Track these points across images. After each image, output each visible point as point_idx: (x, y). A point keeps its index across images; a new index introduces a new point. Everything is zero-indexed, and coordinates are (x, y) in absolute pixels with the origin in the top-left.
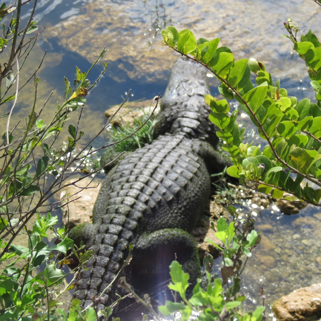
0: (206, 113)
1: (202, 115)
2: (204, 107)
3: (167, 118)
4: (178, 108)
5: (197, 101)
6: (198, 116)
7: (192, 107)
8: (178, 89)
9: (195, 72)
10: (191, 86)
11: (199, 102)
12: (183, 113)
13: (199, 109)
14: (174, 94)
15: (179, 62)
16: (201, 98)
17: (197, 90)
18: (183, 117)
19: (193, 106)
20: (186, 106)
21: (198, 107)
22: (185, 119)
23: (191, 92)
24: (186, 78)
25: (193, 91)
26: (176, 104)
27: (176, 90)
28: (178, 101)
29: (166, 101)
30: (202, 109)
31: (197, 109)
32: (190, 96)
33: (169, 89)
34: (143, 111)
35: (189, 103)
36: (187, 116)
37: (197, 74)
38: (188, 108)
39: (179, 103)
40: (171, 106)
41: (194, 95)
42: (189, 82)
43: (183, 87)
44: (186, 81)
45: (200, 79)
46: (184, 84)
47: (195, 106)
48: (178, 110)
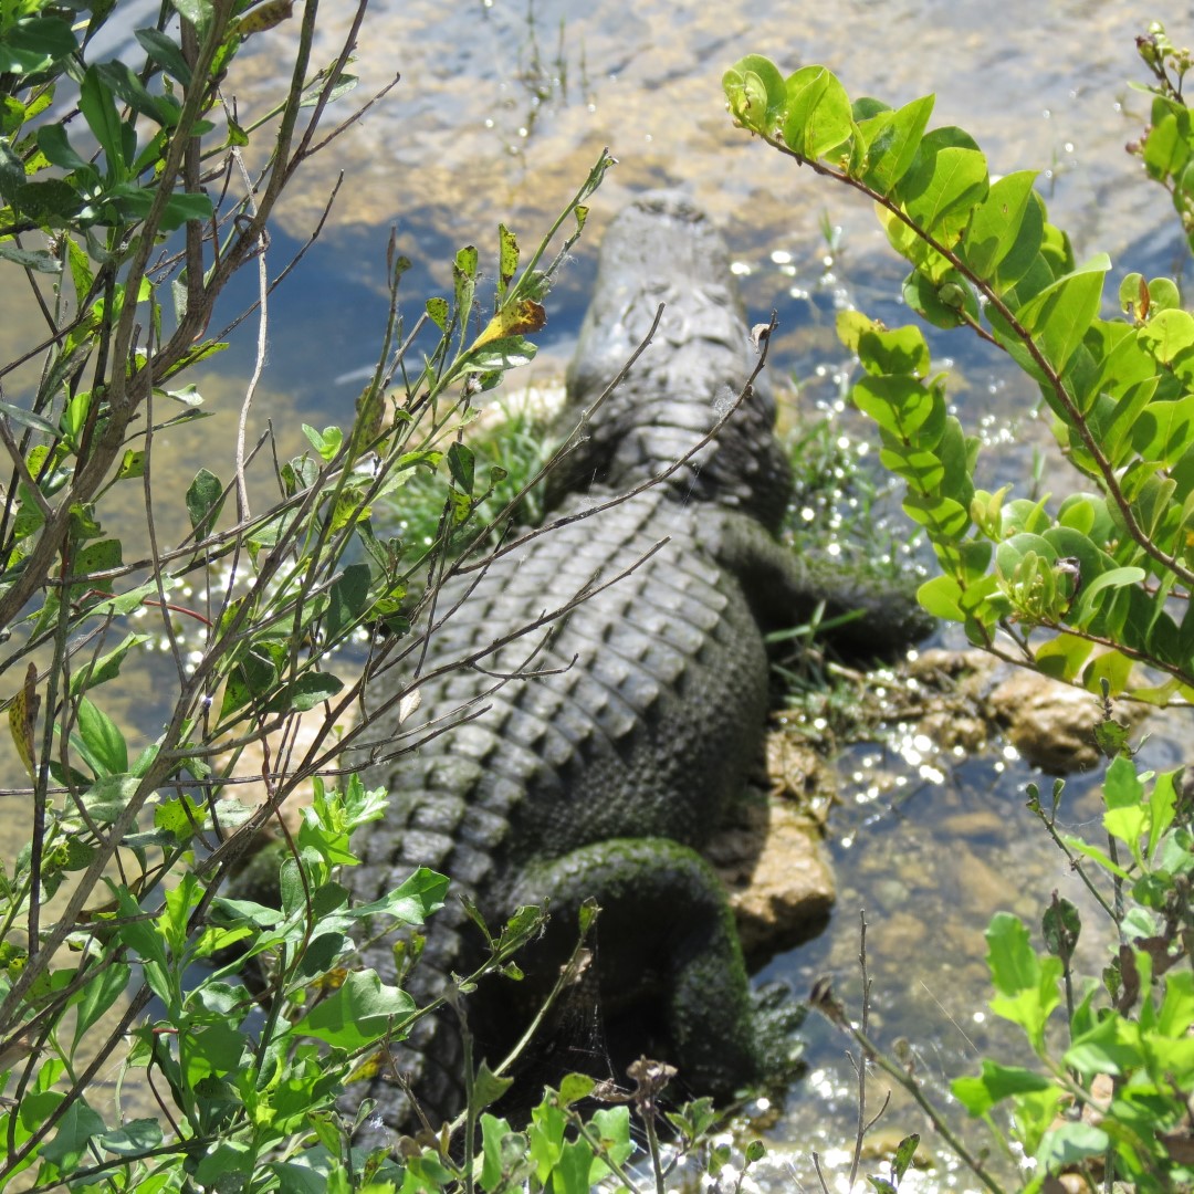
2: (731, 383)
3: (594, 428)
4: (635, 391)
5: (705, 362)
6: (709, 417)
7: (687, 387)
8: (629, 322)
9: (687, 254)
10: (679, 309)
11: (713, 367)
12: (655, 408)
13: (713, 393)
14: (617, 340)
15: (628, 220)
16: (717, 352)
17: (703, 324)
18: (654, 423)
19: (688, 381)
20: (663, 383)
21: (708, 385)
22: (661, 432)
23: (680, 328)
24: (660, 280)
25: (687, 325)
27: (623, 323)
29: (588, 367)
30: (724, 390)
31: (704, 393)
32: (676, 346)
33: (597, 323)
34: (505, 407)
35: (673, 372)
36: (668, 419)
37: (695, 261)
38: (671, 389)
39: (638, 373)
41: (690, 341)
42: (672, 291)
43: (649, 312)
44: (660, 290)
45: (709, 281)
46: (651, 300)
47: (698, 381)
48: (633, 397)
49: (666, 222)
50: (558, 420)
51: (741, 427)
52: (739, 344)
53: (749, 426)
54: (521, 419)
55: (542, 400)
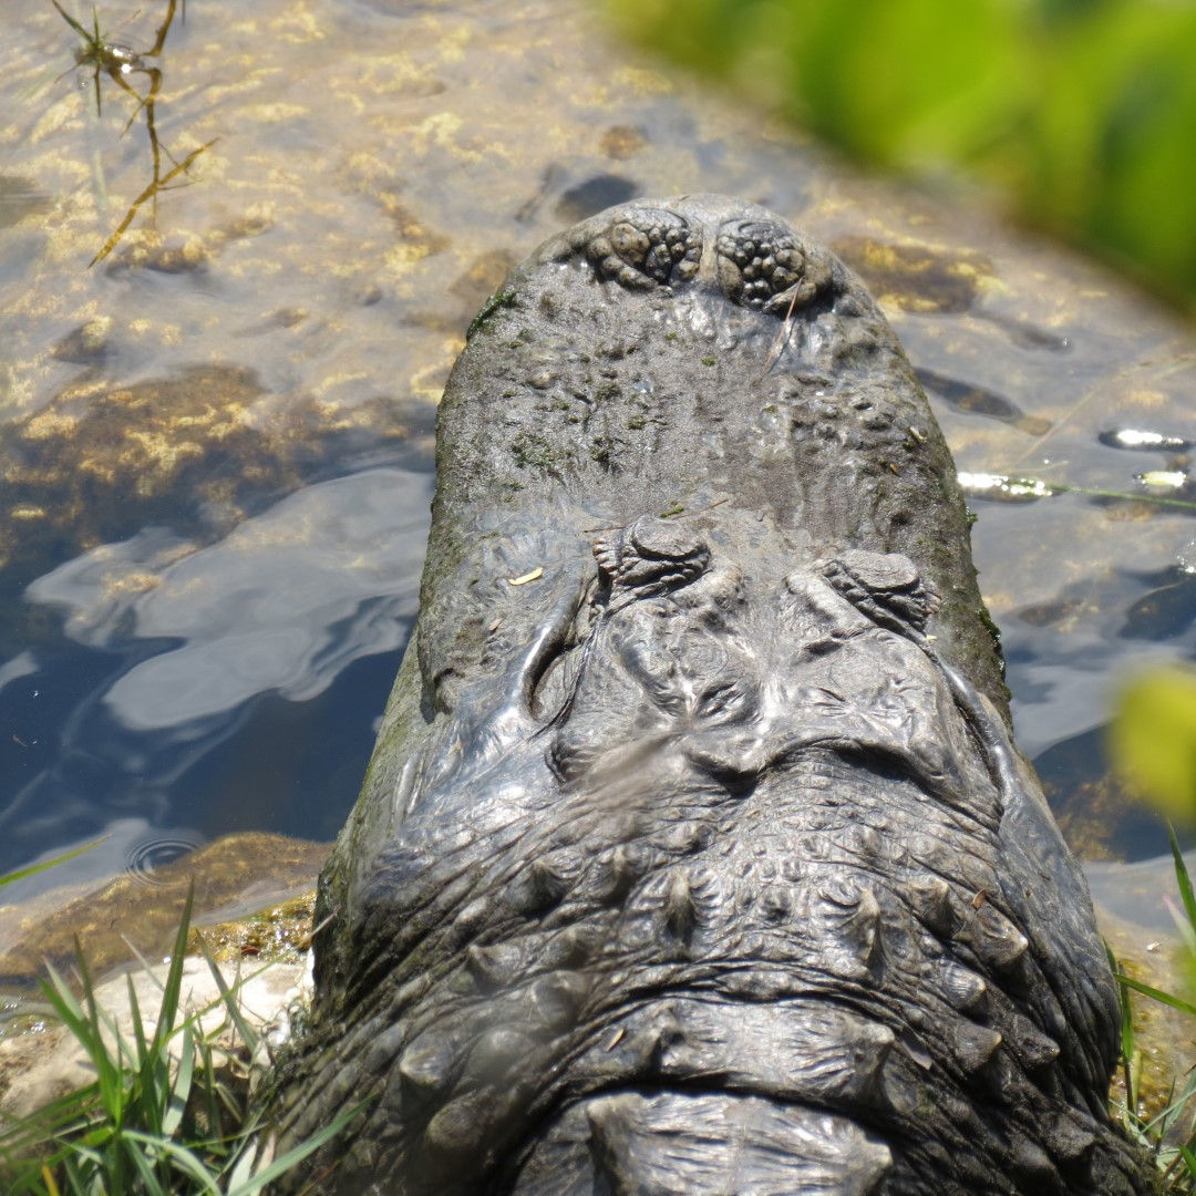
0: (975, 1012)
1: (910, 1032)
2: (941, 923)
3: (421, 1100)
4: (576, 957)
5: (841, 843)
6: (857, 1050)
7: (774, 942)
8: (550, 699)
9: (775, 440)
10: (741, 646)
11: (871, 861)
12: (653, 1021)
13: (876, 962)
14: (505, 767)
15: (549, 309)
16: (892, 801)
17: (833, 698)
18: (651, 1079)
19: (778, 914)
20: (684, 921)
21: (852, 926)
22: (678, 1110)
23: (744, 718)
24: (666, 538)
25: (771, 707)
26: (545, 897)
27: (531, 703)
28: (563, 860)
29: (401, 867)
30: (915, 951)
31: (844, 961)
32: (738, 784)
33: (433, 705)
34: (88, 1032)
35: (719, 879)
36: (703, 1060)
37: (806, 462)
38: (712, 944)
39: (588, 889)
40: (469, 932)
41: (779, 763)
42: (713, 583)
43: (631, 661)
44: (678, 571)
45: (854, 537)
46: (641, 614)
47: (815, 918)
48: (567, 981)
49: (693, 313)
50: (291, 1072)
51: (978, 1084)
52: (974, 772)
53: (1011, 1079)
54: (153, 1066)
55: (229, 998)
